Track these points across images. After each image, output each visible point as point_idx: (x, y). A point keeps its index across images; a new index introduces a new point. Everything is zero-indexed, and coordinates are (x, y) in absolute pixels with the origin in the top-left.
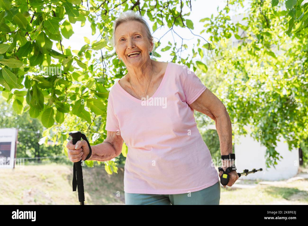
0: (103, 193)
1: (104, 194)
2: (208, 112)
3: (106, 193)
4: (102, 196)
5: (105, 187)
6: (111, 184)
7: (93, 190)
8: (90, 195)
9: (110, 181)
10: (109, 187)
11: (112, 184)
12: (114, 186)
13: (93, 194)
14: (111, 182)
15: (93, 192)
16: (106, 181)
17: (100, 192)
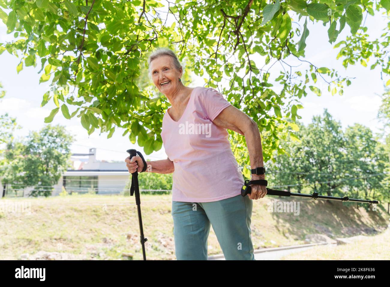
0: (304, 223)
1: (305, 225)
2: (234, 128)
3: (307, 224)
4: (303, 226)
5: (305, 218)
6: (311, 215)
7: (293, 221)
8: (291, 225)
9: (310, 213)
10: (309, 218)
11: (313, 215)
12: (315, 217)
13: (294, 224)
14: (312, 213)
15: (294, 222)
16: (307, 213)
17: (301, 223)
